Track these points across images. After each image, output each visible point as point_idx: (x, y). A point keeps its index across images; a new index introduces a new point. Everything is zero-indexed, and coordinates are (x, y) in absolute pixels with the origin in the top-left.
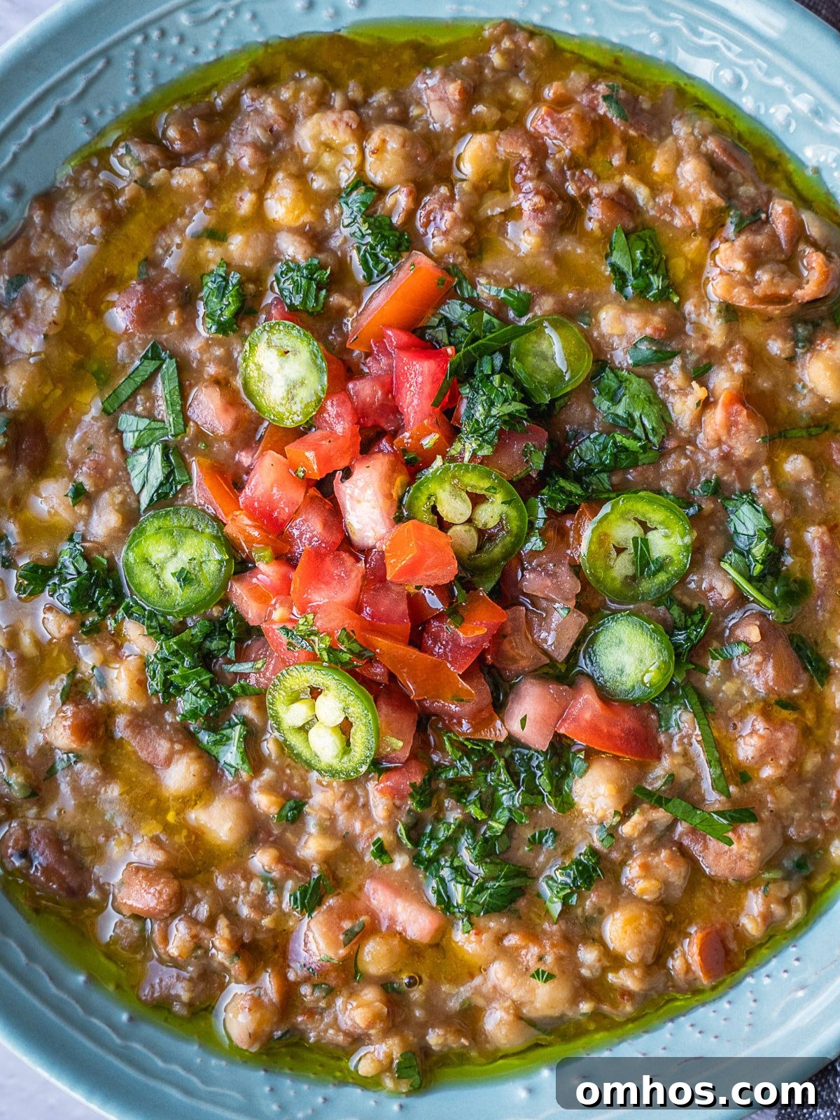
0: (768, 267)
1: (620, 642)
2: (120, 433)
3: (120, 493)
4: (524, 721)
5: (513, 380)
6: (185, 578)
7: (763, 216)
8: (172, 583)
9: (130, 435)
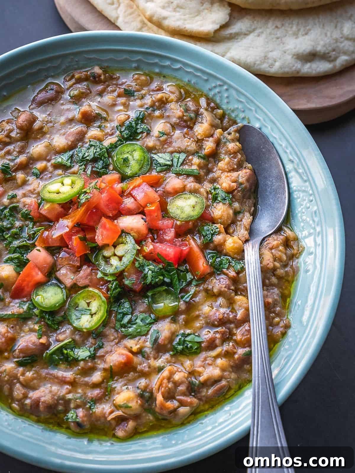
0: (173, 388)
1: (56, 294)
2: (179, 152)
3: (159, 148)
4: (39, 250)
5: (159, 284)
6: (126, 160)
7: (193, 394)
8: (125, 156)
9: (178, 156)
